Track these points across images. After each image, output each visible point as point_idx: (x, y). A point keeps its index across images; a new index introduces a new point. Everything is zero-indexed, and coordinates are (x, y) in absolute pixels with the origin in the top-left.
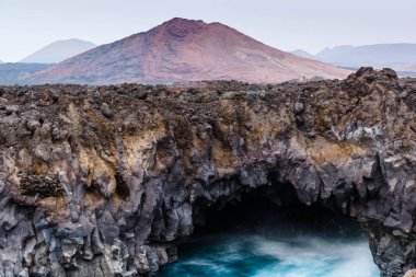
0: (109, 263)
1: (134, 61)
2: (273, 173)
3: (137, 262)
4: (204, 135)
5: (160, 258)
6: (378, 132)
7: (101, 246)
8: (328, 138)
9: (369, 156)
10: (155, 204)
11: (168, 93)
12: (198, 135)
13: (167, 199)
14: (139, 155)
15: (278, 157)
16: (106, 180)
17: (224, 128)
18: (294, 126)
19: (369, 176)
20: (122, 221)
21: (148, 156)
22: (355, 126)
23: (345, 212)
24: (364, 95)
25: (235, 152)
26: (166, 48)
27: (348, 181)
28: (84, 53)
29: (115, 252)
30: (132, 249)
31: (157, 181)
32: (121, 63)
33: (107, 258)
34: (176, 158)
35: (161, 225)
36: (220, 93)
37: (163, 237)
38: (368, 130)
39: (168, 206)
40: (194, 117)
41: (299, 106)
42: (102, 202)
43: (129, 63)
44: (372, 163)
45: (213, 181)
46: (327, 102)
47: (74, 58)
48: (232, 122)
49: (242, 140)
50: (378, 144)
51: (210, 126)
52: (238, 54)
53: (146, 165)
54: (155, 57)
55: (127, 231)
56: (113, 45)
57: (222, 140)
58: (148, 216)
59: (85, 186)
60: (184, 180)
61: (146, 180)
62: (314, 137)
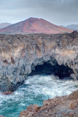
0: (10, 80)
1: (21, 28)
2: (51, 57)
3: (17, 80)
5: (23, 78)
7: (7, 76)
8: (65, 49)
9: (76, 53)
10: (21, 65)
11: (26, 37)
12: (33, 48)
13: (25, 64)
14: (17, 53)
15: (53, 53)
16: (9, 59)
17: (39, 46)
18: (57, 46)
19: (75, 58)
20: (13, 70)
21: (20, 53)
22: (72, 46)
24: (75, 38)
25: (42, 52)
26: (29, 25)
27: (70, 59)
29: (11, 77)
30: (16, 76)
31: (22, 59)
32: (17, 29)
34: (27, 54)
35: (23, 70)
36: (39, 37)
37: (24, 73)
39: (25, 66)
40: (32, 43)
41: (58, 40)
42: (8, 65)
43: (19, 29)
44: (76, 55)
45: (36, 59)
47: (6, 27)
48: (41, 44)
49: (44, 49)
51: (36, 46)
52: (46, 26)
53: (19, 55)
54: (26, 27)
55: (14, 72)
56: (16, 24)
57: (39, 49)
58: (20, 68)
59: (4, 61)
60: (29, 59)
61: (19, 59)
62: (62, 48)
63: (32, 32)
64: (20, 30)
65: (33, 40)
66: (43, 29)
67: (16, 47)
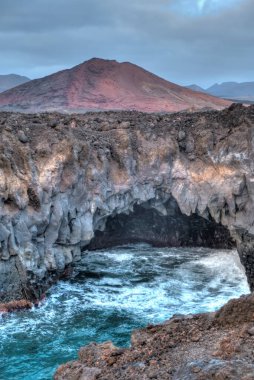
0: (23, 262)
1: (61, 92)
2: (159, 189)
3: (46, 262)
4: (103, 158)
5: (66, 257)
6: (245, 157)
7: (16, 248)
8: (204, 161)
9: (237, 176)
10: (61, 214)
11: (78, 122)
12: (99, 157)
13: (72, 210)
14: (48, 174)
15: (163, 176)
16: (21, 194)
17: (120, 151)
18: (178, 151)
19: (237, 193)
20: (34, 229)
21: (56, 175)
22: (227, 152)
23: (217, 221)
24: (235, 127)
25: (129, 172)
26: (86, 82)
27: (220, 196)
28: (21, 86)
29: (28, 254)
30: (42, 251)
31: (63, 196)
32: (50, 94)
33: (21, 259)
34: (80, 177)
35: (67, 230)
36: (119, 122)
37: (68, 241)
38: (238, 155)
39: (73, 216)
40: (95, 143)
41: (181, 134)
42: (17, 212)
43: (56, 94)
44: (240, 182)
45: (110, 194)
46: (205, 132)
47: (12, 90)
48: (127, 147)
49: (134, 162)
50: (246, 167)
51: (108, 150)
52: (144, 87)
53: (55, 182)
54: (77, 89)
55: (38, 235)
57: (118, 162)
58: (55, 224)
59: (3, 199)
60: (85, 194)
61: (54, 195)
62: (193, 160)
63: (97, 105)
64: (56, 100)
65: (100, 133)
66: (133, 95)
67: (44, 155)
